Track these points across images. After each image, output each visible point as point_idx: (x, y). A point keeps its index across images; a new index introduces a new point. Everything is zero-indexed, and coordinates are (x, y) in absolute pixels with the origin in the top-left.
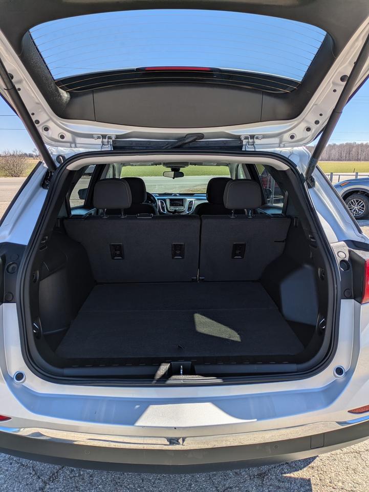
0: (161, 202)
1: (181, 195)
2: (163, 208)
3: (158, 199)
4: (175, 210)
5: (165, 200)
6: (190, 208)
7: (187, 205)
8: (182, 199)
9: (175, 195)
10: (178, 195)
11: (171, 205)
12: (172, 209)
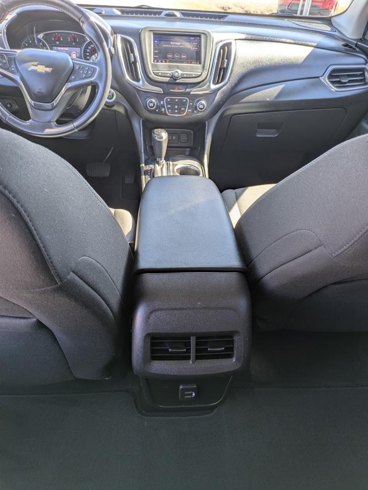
0: (125, 41)
1: (189, 15)
2: (131, 67)
3: (116, 31)
4: (173, 78)
5: (137, 34)
6: (221, 73)
7: (210, 56)
8: (196, 37)
9: (170, 16)
10: (178, 14)
11: (162, 55)
12: (163, 70)
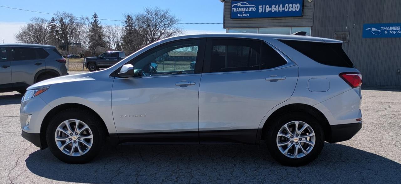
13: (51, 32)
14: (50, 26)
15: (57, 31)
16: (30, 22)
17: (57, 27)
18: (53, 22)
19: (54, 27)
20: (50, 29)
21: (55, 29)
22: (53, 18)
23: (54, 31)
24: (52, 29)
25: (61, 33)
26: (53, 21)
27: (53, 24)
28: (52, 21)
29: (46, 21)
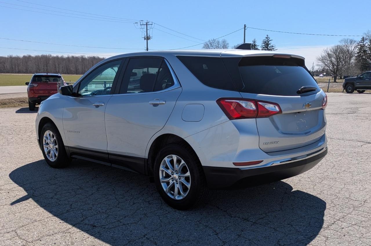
13: (358, 53)
14: (359, 46)
15: (365, 51)
16: (339, 44)
17: (366, 47)
18: (363, 42)
19: (362, 47)
20: (358, 49)
21: (363, 49)
22: (363, 38)
23: (362, 51)
24: (360, 49)
25: (369, 52)
26: (363, 40)
27: (362, 44)
28: (361, 41)
29: (355, 42)
